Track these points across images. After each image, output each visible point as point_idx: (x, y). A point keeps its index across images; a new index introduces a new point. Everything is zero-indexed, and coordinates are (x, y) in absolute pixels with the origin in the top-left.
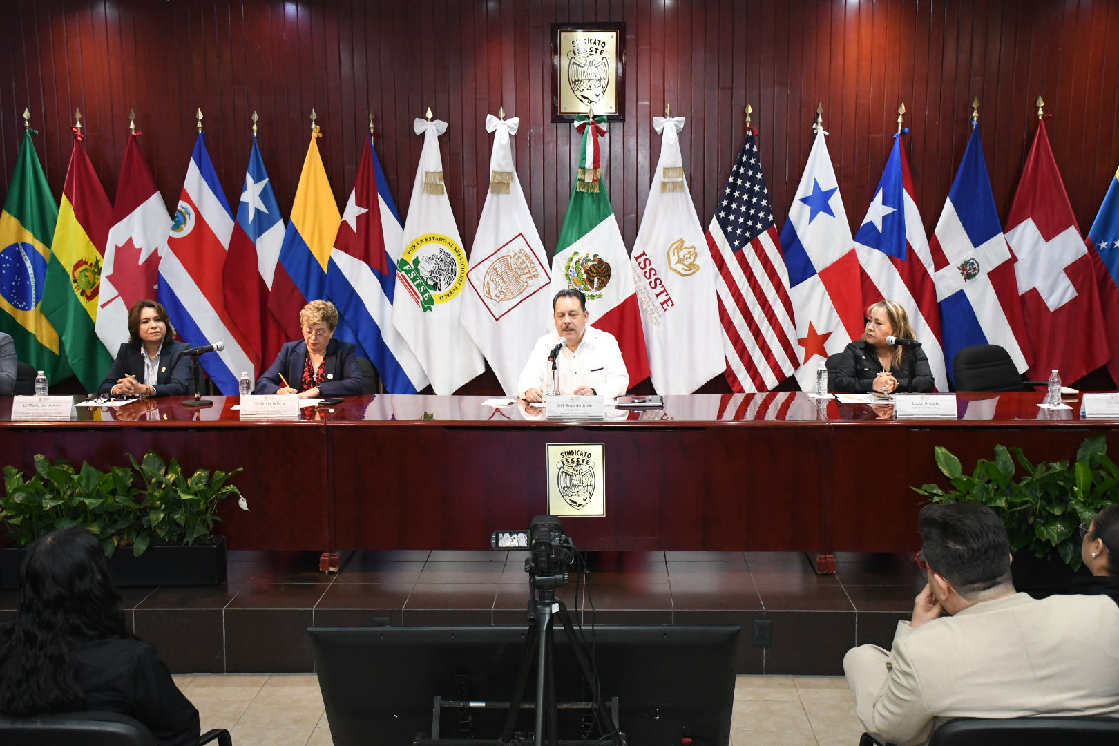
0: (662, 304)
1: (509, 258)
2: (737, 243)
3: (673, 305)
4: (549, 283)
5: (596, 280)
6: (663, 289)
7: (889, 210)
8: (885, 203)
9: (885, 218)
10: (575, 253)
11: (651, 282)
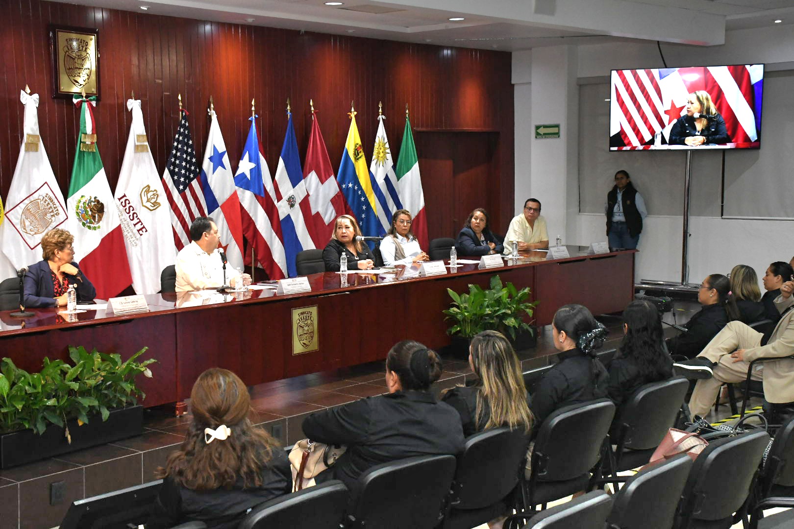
0: (138, 231)
1: (39, 201)
2: (181, 187)
3: (146, 231)
4: (67, 218)
5: (97, 215)
6: (138, 220)
7: (253, 165)
8: (250, 161)
9: (251, 170)
10: (82, 196)
11: (130, 216)
